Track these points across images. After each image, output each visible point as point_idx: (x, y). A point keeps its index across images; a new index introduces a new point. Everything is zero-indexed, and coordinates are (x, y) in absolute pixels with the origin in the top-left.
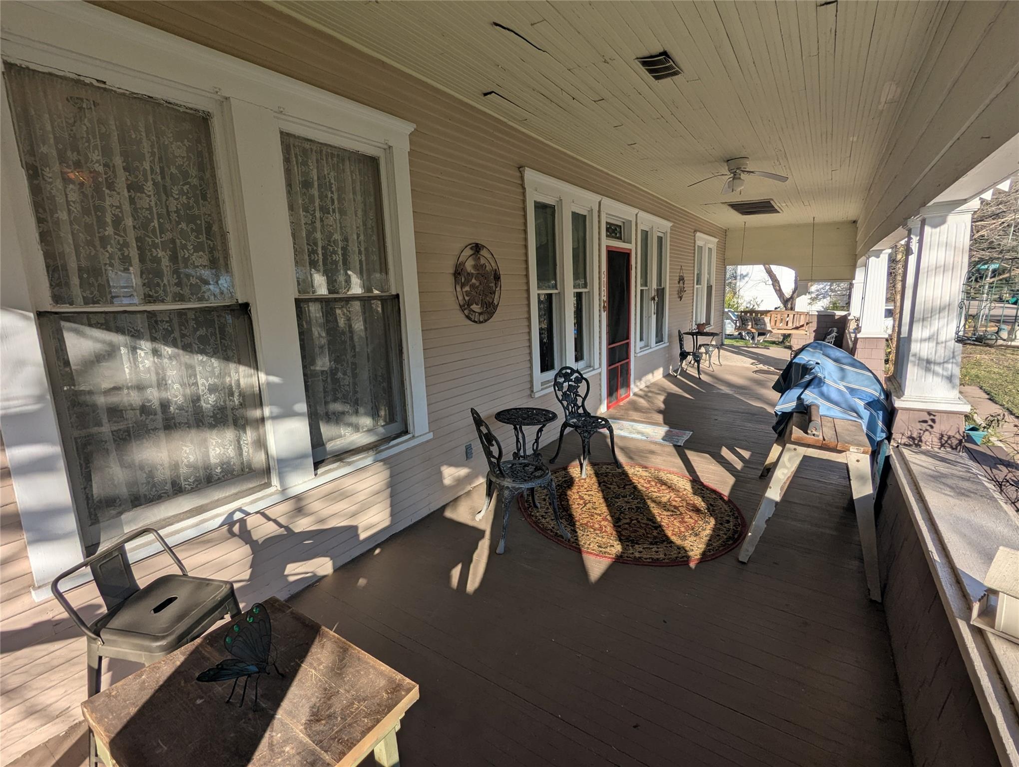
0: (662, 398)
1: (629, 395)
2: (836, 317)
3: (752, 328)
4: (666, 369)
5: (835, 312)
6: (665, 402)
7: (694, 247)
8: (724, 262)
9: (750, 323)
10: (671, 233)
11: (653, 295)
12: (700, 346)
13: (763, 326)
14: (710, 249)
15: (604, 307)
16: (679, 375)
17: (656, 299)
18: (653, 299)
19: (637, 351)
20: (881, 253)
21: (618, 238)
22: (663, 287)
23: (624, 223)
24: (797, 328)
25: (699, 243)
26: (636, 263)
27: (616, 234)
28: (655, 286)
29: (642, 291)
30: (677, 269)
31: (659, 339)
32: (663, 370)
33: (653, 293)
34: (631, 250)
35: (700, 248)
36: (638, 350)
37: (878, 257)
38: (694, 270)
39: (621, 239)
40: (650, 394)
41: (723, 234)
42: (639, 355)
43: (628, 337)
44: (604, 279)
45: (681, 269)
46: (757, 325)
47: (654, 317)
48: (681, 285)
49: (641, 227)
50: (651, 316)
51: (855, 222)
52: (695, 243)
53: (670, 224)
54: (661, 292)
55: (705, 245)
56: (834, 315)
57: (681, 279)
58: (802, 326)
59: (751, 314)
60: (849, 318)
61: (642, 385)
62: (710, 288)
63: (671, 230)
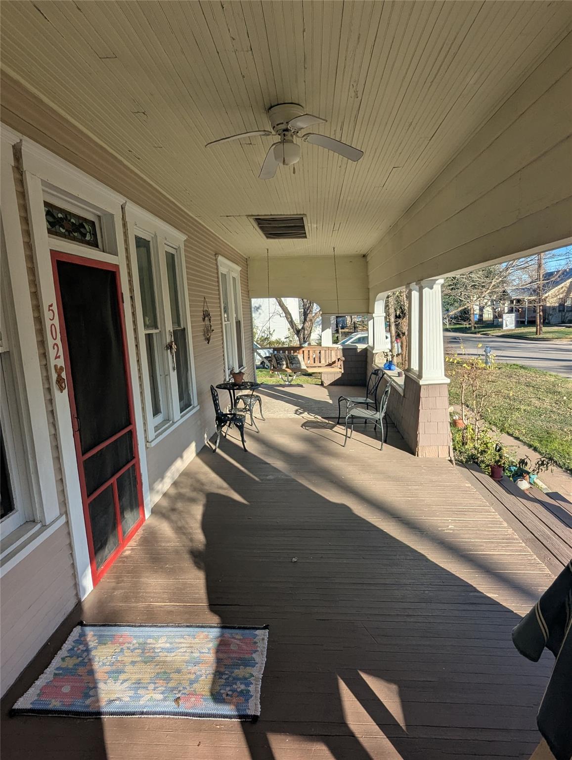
0: (198, 511)
1: (143, 519)
2: (359, 351)
3: (287, 367)
4: (199, 440)
5: (357, 345)
6: (206, 526)
7: (217, 273)
8: (248, 294)
9: (284, 363)
10: (185, 250)
11: (168, 341)
12: (238, 399)
13: (298, 365)
14: (234, 279)
15: (60, 381)
16: (219, 447)
17: (174, 346)
18: (169, 347)
19: (150, 439)
20: (434, 283)
21: (88, 243)
22: (182, 327)
23: (99, 217)
24: (330, 365)
25: (222, 270)
26: (132, 290)
27: (84, 235)
28: (169, 327)
29: (149, 337)
30: (199, 301)
31: (185, 404)
32: (196, 446)
33: (169, 339)
34: (117, 266)
35: (224, 276)
36: (151, 434)
37: (431, 288)
38: (220, 303)
39: (97, 246)
40: (179, 505)
41: (245, 262)
42: (153, 444)
43: (129, 420)
44: (53, 320)
45: (205, 302)
46: (293, 364)
47: (174, 375)
48: (207, 322)
49: (133, 232)
50: (169, 374)
51: (364, 256)
52: (217, 269)
53: (184, 238)
54: (180, 335)
55: (228, 272)
56: (356, 349)
57: (206, 315)
58: (334, 362)
59: (284, 352)
60: (374, 352)
61: (166, 485)
62: (238, 323)
63: (185, 245)
